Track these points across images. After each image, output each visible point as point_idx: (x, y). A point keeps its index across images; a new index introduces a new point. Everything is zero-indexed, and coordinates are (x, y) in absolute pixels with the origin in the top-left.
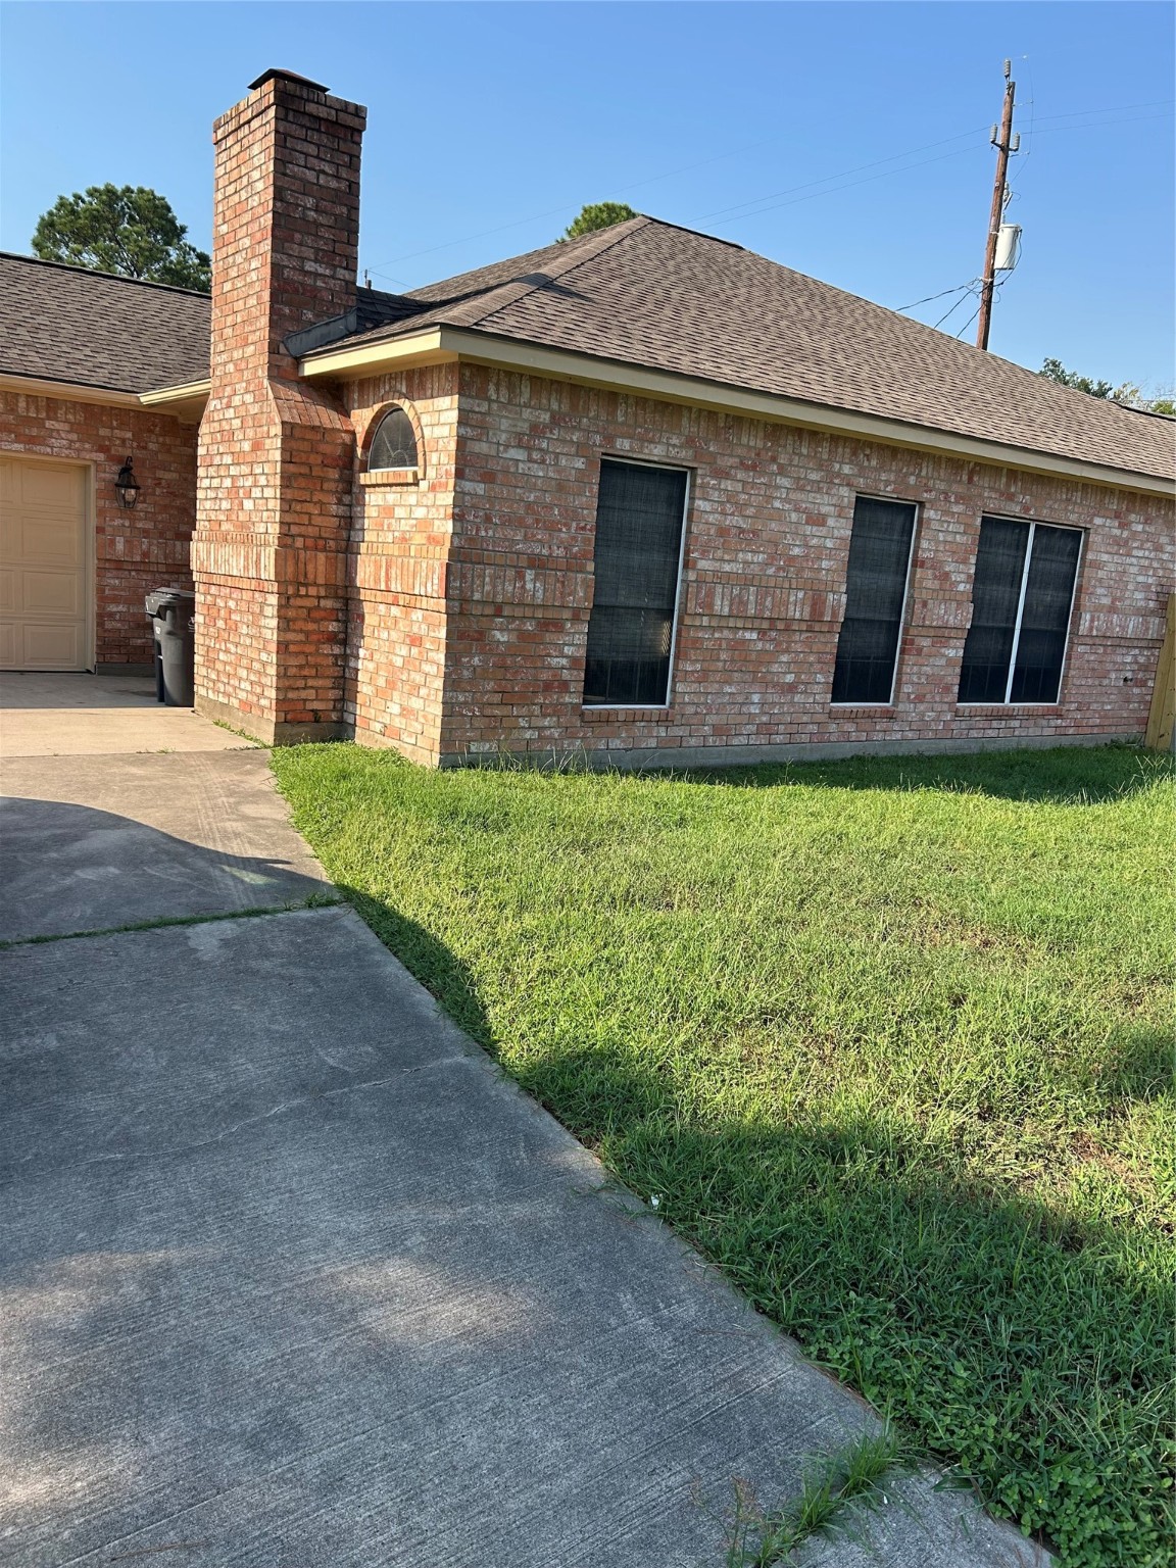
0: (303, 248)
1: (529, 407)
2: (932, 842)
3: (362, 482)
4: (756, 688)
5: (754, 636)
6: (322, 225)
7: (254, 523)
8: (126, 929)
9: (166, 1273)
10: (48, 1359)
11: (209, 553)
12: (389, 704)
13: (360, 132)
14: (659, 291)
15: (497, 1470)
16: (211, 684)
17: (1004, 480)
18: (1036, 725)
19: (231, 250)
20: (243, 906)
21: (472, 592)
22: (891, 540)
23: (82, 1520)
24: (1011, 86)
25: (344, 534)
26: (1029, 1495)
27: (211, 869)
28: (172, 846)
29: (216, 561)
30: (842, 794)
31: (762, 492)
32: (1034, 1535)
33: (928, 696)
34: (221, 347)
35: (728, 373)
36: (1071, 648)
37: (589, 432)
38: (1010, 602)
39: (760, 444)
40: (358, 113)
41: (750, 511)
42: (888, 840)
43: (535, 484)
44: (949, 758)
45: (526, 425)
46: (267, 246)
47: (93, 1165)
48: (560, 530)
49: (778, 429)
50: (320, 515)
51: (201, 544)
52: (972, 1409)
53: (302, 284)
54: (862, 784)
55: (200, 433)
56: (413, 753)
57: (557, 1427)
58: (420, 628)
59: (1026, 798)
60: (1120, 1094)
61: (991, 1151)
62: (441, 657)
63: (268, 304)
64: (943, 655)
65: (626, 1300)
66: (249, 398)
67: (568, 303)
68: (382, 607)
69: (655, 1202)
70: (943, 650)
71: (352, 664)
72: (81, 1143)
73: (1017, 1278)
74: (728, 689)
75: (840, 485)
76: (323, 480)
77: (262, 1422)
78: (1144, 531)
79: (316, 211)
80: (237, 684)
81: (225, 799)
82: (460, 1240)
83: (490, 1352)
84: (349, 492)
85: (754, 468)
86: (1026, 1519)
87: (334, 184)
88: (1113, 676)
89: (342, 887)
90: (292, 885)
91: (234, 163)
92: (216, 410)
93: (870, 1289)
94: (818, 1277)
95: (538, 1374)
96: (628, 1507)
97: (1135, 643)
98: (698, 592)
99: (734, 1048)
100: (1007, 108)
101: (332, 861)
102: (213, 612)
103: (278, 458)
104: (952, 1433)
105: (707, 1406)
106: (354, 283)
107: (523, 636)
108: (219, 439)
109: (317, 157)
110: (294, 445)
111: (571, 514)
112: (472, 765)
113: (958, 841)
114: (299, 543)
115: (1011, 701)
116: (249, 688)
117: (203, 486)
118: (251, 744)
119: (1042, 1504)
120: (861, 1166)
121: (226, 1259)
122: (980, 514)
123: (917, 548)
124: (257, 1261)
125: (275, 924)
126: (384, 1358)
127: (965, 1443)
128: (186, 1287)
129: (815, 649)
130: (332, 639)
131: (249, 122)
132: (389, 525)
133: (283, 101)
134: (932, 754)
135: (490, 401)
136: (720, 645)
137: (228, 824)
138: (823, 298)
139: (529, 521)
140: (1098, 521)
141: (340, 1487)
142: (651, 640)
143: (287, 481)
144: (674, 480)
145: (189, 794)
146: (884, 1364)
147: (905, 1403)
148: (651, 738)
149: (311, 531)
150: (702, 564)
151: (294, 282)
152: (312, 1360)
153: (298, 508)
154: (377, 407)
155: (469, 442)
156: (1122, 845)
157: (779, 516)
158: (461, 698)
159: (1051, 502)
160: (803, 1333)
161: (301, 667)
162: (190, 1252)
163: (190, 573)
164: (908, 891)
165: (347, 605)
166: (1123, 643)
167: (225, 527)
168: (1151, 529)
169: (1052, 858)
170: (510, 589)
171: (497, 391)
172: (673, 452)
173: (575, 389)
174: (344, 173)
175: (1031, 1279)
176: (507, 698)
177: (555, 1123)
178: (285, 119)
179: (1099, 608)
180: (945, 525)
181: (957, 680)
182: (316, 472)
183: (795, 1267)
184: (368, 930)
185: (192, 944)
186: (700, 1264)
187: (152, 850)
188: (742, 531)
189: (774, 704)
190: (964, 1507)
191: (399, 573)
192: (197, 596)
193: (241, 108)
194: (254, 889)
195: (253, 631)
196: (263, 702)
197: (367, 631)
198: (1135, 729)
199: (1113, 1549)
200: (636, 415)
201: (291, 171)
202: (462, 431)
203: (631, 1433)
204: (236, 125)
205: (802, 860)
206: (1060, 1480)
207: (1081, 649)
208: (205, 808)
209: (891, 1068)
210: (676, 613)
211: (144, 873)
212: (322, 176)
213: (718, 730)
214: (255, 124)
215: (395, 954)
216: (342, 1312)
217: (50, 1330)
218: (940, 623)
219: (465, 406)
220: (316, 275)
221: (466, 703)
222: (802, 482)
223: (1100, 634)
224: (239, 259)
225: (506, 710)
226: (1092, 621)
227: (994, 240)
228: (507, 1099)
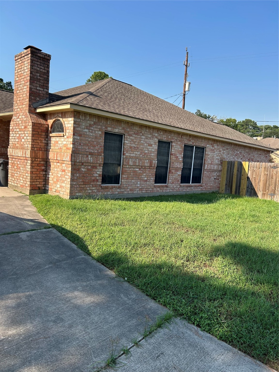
0: (37, 84)
1: (89, 121)
2: (176, 212)
3: (50, 136)
4: (139, 181)
5: (138, 170)
6: (41, 80)
7: (24, 145)
8: (5, 234)
9: (31, 296)
10: (10, 311)
11: (13, 151)
12: (57, 185)
13: (50, 60)
14: (115, 95)
15: (101, 322)
16: (13, 181)
17: (188, 137)
18: (197, 188)
19: (19, 84)
20: (30, 229)
21: (77, 160)
22: (166, 150)
23: (24, 336)
24: (187, 53)
25: (46, 147)
26: (196, 319)
27: (21, 222)
28: (10, 217)
29: (15, 153)
30: (157, 203)
31: (139, 139)
32: (197, 326)
33: (174, 182)
34: (16, 105)
35: (131, 114)
36: (203, 172)
37: (102, 126)
38: (190, 162)
39: (138, 129)
40: (49, 56)
41: (136, 143)
42: (167, 211)
43: (90, 137)
44: (179, 195)
45: (88, 124)
46: (28, 83)
47: (10, 279)
48: (96, 147)
49: (142, 126)
50: (41, 143)
51: (10, 149)
52: (186, 307)
53: (36, 92)
54: (161, 201)
55: (11, 124)
56: (63, 196)
57: (111, 315)
58: (64, 168)
59: (195, 203)
60: (212, 256)
61: (189, 267)
62: (70, 174)
63: (29, 96)
64: (177, 174)
65: (122, 295)
66: (23, 117)
67: (96, 98)
68: (55, 163)
69: (126, 279)
70: (177, 173)
71: (48, 176)
72: (6, 275)
73: (193, 286)
74: (133, 181)
75: (155, 138)
76: (41, 135)
77: (55, 318)
78: (217, 148)
79: (40, 76)
80: (20, 181)
81: (20, 207)
82: (88, 287)
83: (97, 305)
84: (47, 138)
85: (137, 134)
86: (195, 323)
87: (44, 71)
88: (212, 178)
89: (52, 224)
90: (40, 224)
91: (20, 65)
92: (15, 119)
93: (167, 290)
94: (158, 289)
95: (107, 308)
96: (126, 326)
97: (216, 171)
98: (126, 160)
99: (139, 251)
100: (187, 57)
101: (49, 219)
102: (14, 164)
103: (31, 130)
104: (182, 311)
105: (139, 311)
106: (48, 92)
107: (88, 169)
108: (16, 125)
109: (40, 65)
110: (35, 127)
111: (98, 143)
112: (77, 198)
113: (182, 211)
114: (36, 149)
115: (192, 183)
116: (23, 182)
117: (11, 136)
118: (24, 195)
119: (198, 320)
120: (165, 270)
121: (42, 293)
122: (184, 144)
123: (171, 151)
124: (48, 293)
125: (38, 232)
126: (77, 307)
127: (185, 312)
128: (35, 298)
129: (151, 172)
130: (43, 170)
131: (24, 56)
132: (57, 145)
133: (32, 53)
134: (176, 195)
135: (80, 119)
136: (131, 172)
137: (22, 212)
138: (150, 97)
139: (89, 145)
140: (208, 146)
141: (72, 327)
142: (116, 170)
143: (33, 135)
144: (120, 137)
145: (12, 206)
146: (170, 301)
147: (174, 307)
148: (117, 191)
149: (38, 146)
150: (127, 154)
151: (35, 92)
152: (63, 308)
153: (35, 141)
154: (54, 119)
155: (76, 128)
156: (214, 212)
157: (143, 144)
158: (74, 183)
159: (198, 142)
160: (155, 298)
161: (36, 177)
162: (34, 292)
163: (8, 156)
164: (172, 221)
165: (46, 163)
166: (214, 171)
167: (17, 145)
168: (218, 147)
169: (200, 215)
170: (85, 159)
171: (82, 117)
172: (120, 131)
173: (99, 117)
174: (46, 69)
175: (196, 286)
176: (85, 183)
177: (104, 267)
178: (33, 57)
179: (209, 164)
180: (177, 146)
181: (180, 179)
182: (40, 133)
183: (153, 287)
184: (59, 233)
185: (20, 237)
186: (135, 289)
187: (6, 218)
188: (135, 147)
189: (142, 184)
190: (185, 322)
191: (59, 156)
192: (9, 161)
193: (22, 53)
194: (32, 225)
195: (24, 169)
196: (26, 185)
197: (51, 169)
198: (217, 189)
199: (210, 326)
200: (112, 123)
201: (34, 68)
202: (74, 125)
203: (125, 315)
204: (20, 57)
205: (150, 216)
206: (201, 316)
207: (205, 172)
208: (16, 209)
209: (170, 253)
210: (121, 165)
211: (6, 223)
212: (41, 69)
213: (131, 190)
214: (25, 57)
215: (66, 237)
216: (67, 301)
217: (9, 307)
218: (176, 167)
219: (75, 120)
220: (40, 90)
221: (75, 184)
222: (147, 137)
223: (209, 169)
224: (21, 86)
225: (84, 186)
226: (207, 166)
227: (185, 85)
228: (94, 263)
